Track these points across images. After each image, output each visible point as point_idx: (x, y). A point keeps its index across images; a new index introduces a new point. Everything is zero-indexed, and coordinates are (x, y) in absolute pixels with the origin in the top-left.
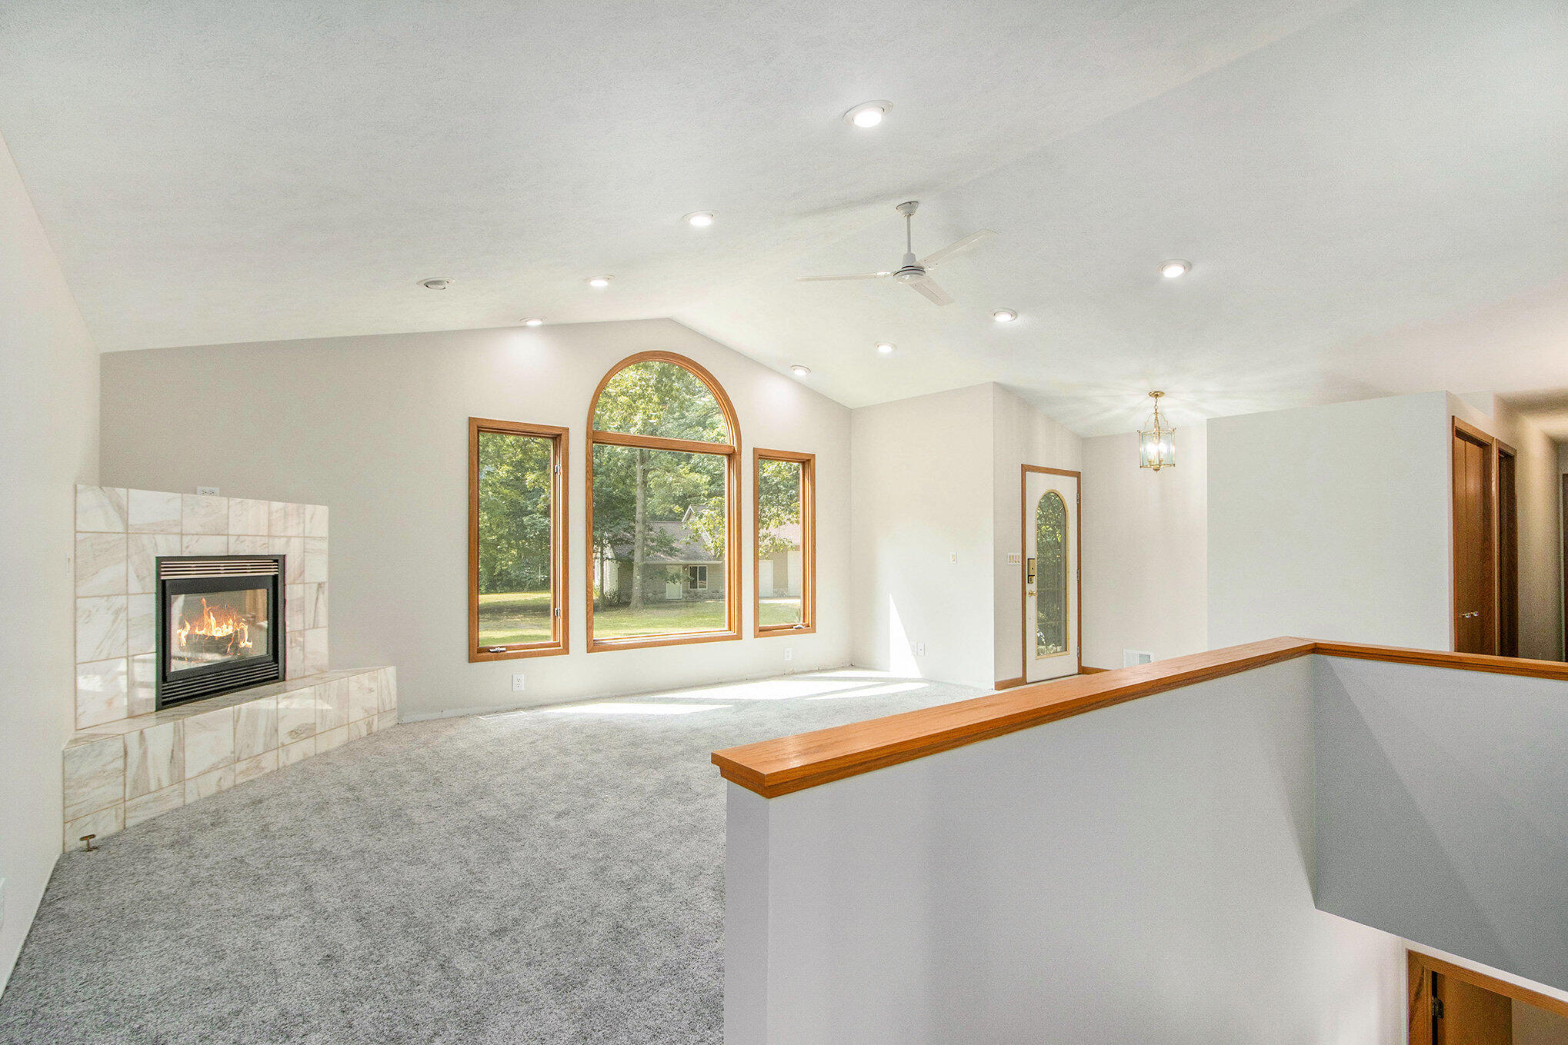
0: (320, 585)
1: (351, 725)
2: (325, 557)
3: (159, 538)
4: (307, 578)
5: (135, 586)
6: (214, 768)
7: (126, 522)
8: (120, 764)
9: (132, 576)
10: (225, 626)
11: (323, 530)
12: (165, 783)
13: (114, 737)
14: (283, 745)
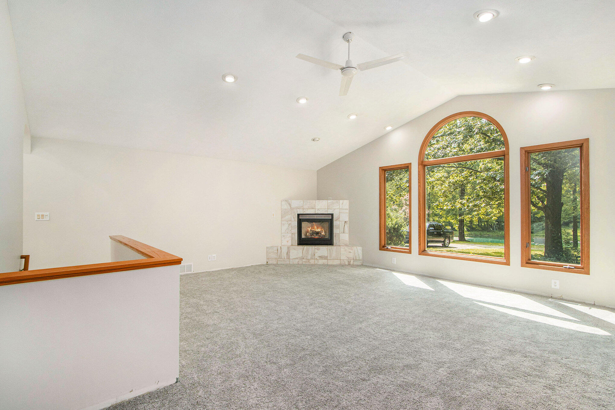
0: (345, 222)
1: (341, 260)
2: (348, 214)
3: (298, 210)
4: (341, 219)
5: (293, 220)
6: (297, 258)
7: (291, 207)
8: (276, 252)
9: (292, 218)
10: (319, 229)
11: (347, 207)
12: (286, 258)
13: (275, 246)
14: (316, 259)
